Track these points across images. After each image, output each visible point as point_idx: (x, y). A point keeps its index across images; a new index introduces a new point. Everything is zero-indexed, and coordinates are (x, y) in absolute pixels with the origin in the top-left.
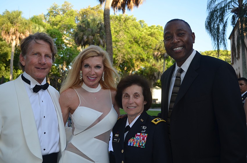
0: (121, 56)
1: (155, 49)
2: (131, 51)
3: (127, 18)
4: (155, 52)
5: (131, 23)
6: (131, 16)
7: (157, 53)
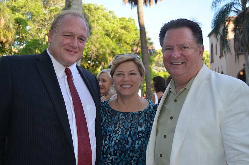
0: (95, 50)
1: (134, 44)
2: (106, 45)
3: (97, 8)
4: (134, 47)
5: (101, 13)
6: (101, 6)
7: (136, 48)
